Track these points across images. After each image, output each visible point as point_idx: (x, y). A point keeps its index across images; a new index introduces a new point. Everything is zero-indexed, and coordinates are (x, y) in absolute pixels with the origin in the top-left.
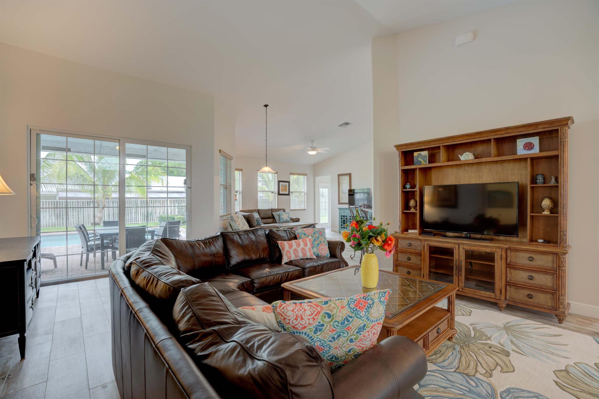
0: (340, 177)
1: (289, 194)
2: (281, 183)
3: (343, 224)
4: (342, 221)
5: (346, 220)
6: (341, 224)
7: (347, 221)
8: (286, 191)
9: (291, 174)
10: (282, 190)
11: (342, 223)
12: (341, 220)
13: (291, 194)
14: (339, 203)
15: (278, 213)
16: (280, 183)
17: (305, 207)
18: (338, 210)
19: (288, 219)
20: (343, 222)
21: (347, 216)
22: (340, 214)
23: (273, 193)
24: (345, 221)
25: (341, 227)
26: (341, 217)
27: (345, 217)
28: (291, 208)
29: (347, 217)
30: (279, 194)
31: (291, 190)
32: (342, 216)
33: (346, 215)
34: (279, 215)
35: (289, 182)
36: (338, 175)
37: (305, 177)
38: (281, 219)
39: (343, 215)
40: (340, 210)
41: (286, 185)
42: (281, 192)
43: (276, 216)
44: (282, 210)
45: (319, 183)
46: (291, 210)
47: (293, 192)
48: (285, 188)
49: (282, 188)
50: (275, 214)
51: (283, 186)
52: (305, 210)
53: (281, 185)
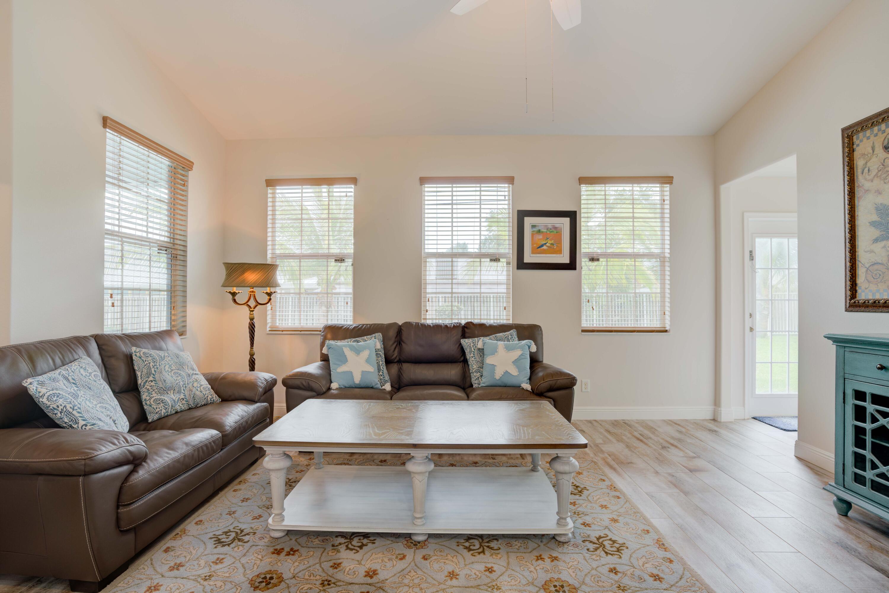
0: (857, 139)
1: (572, 265)
2: (528, 221)
3: (868, 453)
4: (859, 432)
6: (850, 448)
8: (559, 251)
9: (583, 180)
10: (538, 249)
11: (860, 443)
12: (851, 422)
13: (583, 262)
14: (856, 303)
15: (480, 345)
16: (526, 219)
17: (663, 320)
18: (832, 348)
19: (514, 372)
20: (869, 439)
22: (843, 377)
23: (497, 260)
25: (851, 469)
26: (851, 401)
28: (585, 324)
30: (522, 265)
31: (584, 247)
32: (860, 395)
34: (481, 351)
35: (572, 215)
36: (846, 130)
37: (667, 187)
38: (485, 372)
39: (869, 389)
40: (842, 350)
41: (557, 225)
42: (532, 255)
43: (472, 355)
44: (513, 332)
45: (746, 214)
46: (583, 331)
47: (595, 257)
48: (551, 240)
49: (539, 239)
50: (470, 346)
51: (539, 231)
52: (666, 331)
53: (533, 226)
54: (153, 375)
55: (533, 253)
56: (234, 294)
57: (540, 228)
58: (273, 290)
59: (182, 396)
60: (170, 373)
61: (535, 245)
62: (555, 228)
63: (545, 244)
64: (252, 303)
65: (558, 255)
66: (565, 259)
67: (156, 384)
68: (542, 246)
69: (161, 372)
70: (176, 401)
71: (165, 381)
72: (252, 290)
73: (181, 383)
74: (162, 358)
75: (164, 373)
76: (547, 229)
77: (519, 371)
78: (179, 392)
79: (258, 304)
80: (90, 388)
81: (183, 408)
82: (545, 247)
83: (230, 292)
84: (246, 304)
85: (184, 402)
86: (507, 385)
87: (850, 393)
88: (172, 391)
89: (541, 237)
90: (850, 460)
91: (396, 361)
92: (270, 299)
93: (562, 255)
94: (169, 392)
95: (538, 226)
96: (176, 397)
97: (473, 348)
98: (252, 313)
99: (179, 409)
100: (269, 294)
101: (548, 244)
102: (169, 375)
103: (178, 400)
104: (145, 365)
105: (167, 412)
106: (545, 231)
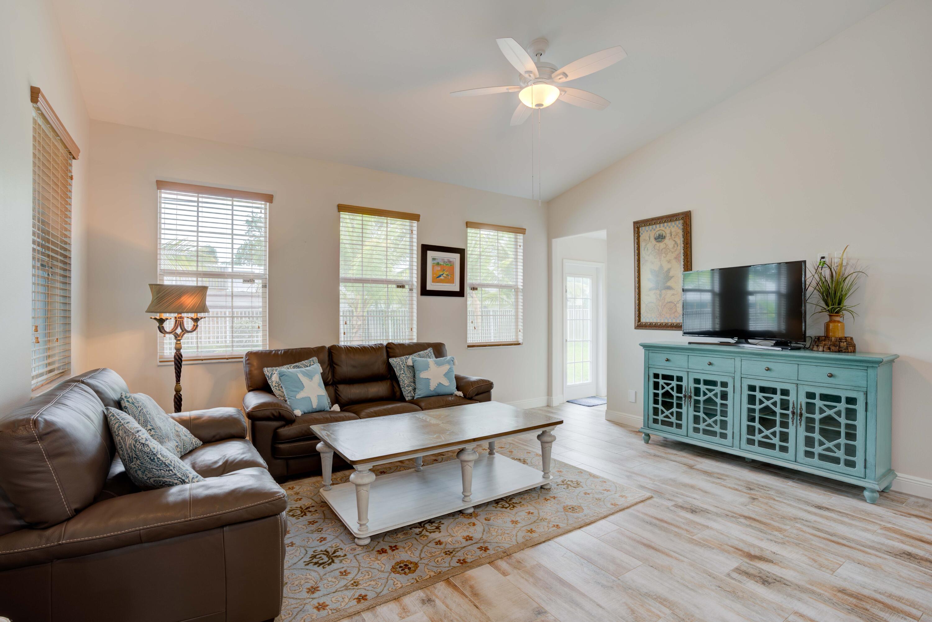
0: (643, 230)
1: (461, 293)
2: (431, 254)
3: (660, 407)
4: (656, 395)
5: (674, 394)
6: (652, 405)
7: (679, 398)
8: (452, 281)
9: (469, 225)
10: (437, 279)
11: (656, 403)
12: (652, 391)
13: (467, 290)
14: (640, 325)
15: (410, 362)
16: (429, 253)
17: (517, 335)
18: (642, 351)
19: (446, 382)
20: (660, 399)
21: (680, 379)
22: (648, 367)
23: (403, 287)
24: (671, 396)
25: (652, 416)
26: (652, 380)
27: (674, 383)
28: (471, 340)
29: (684, 384)
30: (424, 292)
31: (470, 279)
32: (656, 376)
33: (675, 374)
34: (412, 368)
35: (461, 252)
36: (635, 223)
37: (520, 237)
38: (418, 386)
39: (661, 372)
40: (647, 352)
41: (451, 260)
42: (432, 284)
43: (402, 372)
44: (430, 350)
45: (564, 260)
46: (469, 346)
47: (476, 287)
48: (447, 271)
49: (438, 270)
50: (400, 364)
51: (438, 264)
52: (519, 344)
53: (434, 259)
55: (433, 281)
56: (160, 321)
57: (439, 261)
58: (200, 315)
61: (435, 275)
62: (450, 262)
63: (442, 274)
64: (179, 331)
65: (451, 285)
66: (457, 288)
67: (155, 432)
68: (440, 276)
72: (180, 315)
76: (444, 262)
77: (450, 382)
79: (184, 331)
82: (442, 277)
84: (173, 332)
86: (441, 394)
87: (652, 376)
89: (439, 269)
90: (651, 411)
91: (330, 383)
92: (197, 326)
93: (454, 285)
95: (437, 259)
97: (402, 366)
98: (179, 342)
100: (196, 320)
101: (444, 275)
104: (140, 412)
106: (442, 263)
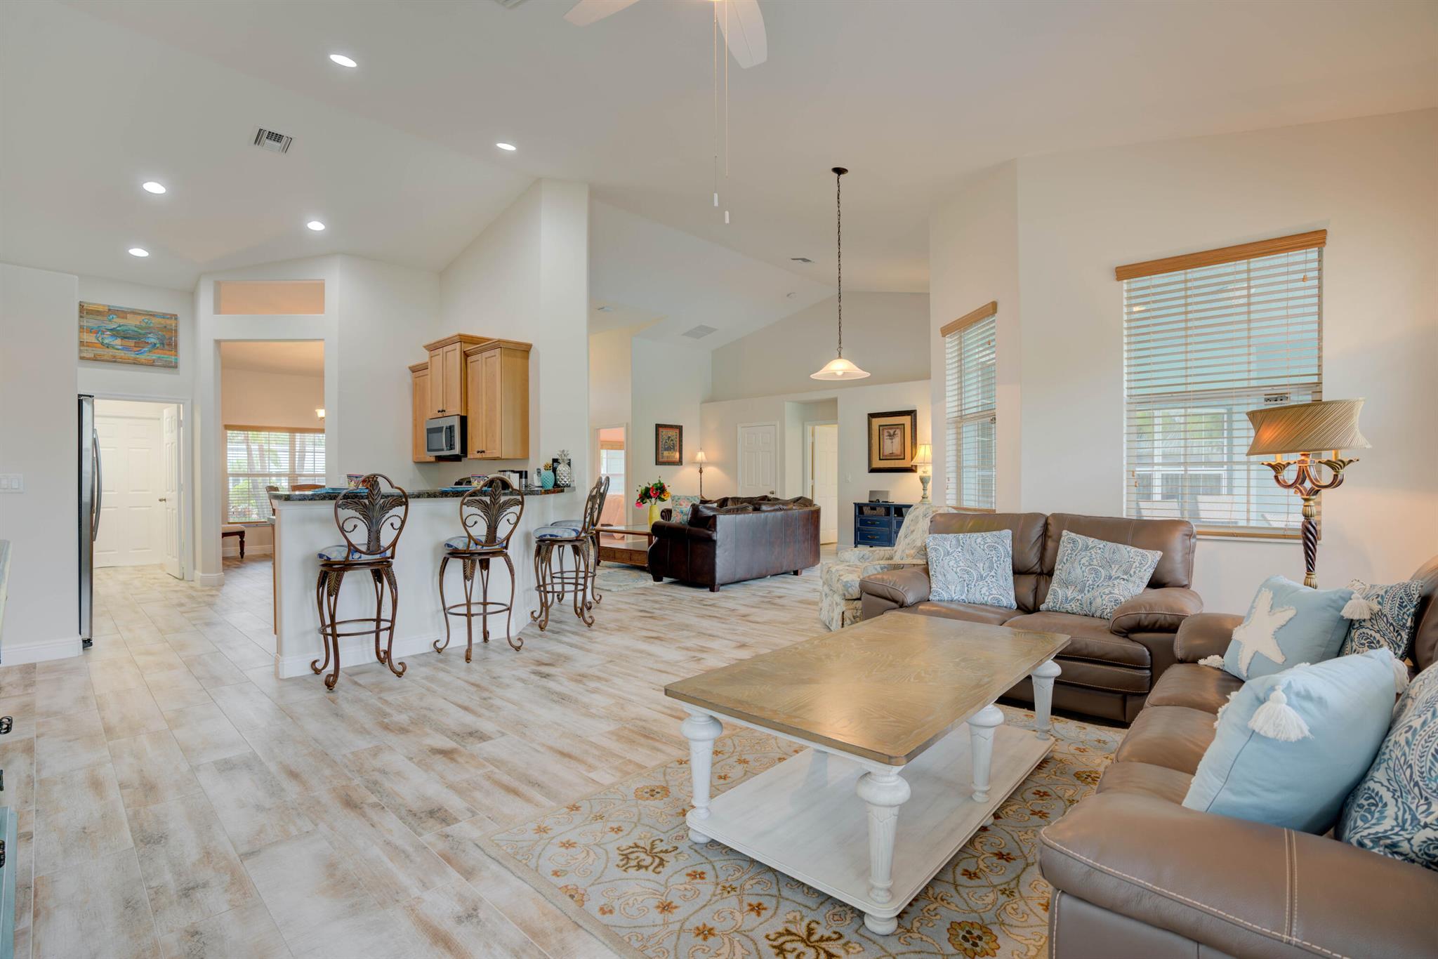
54: (1064, 563)
56: (1277, 468)
59: (1080, 597)
60: (1084, 568)
69: (1072, 563)
70: (1069, 599)
71: (1069, 573)
72: (1303, 457)
73: (1090, 582)
74: (1087, 548)
75: (1076, 564)
78: (1081, 591)
80: (973, 554)
81: (1075, 611)
83: (1270, 465)
85: (1078, 604)
88: (1073, 587)
94: (1069, 587)
96: (1070, 593)
98: (1306, 504)
99: (1069, 609)
102: (1081, 568)
103: (1072, 600)
105: (1055, 607)
